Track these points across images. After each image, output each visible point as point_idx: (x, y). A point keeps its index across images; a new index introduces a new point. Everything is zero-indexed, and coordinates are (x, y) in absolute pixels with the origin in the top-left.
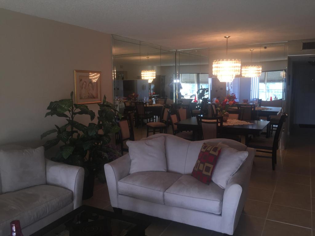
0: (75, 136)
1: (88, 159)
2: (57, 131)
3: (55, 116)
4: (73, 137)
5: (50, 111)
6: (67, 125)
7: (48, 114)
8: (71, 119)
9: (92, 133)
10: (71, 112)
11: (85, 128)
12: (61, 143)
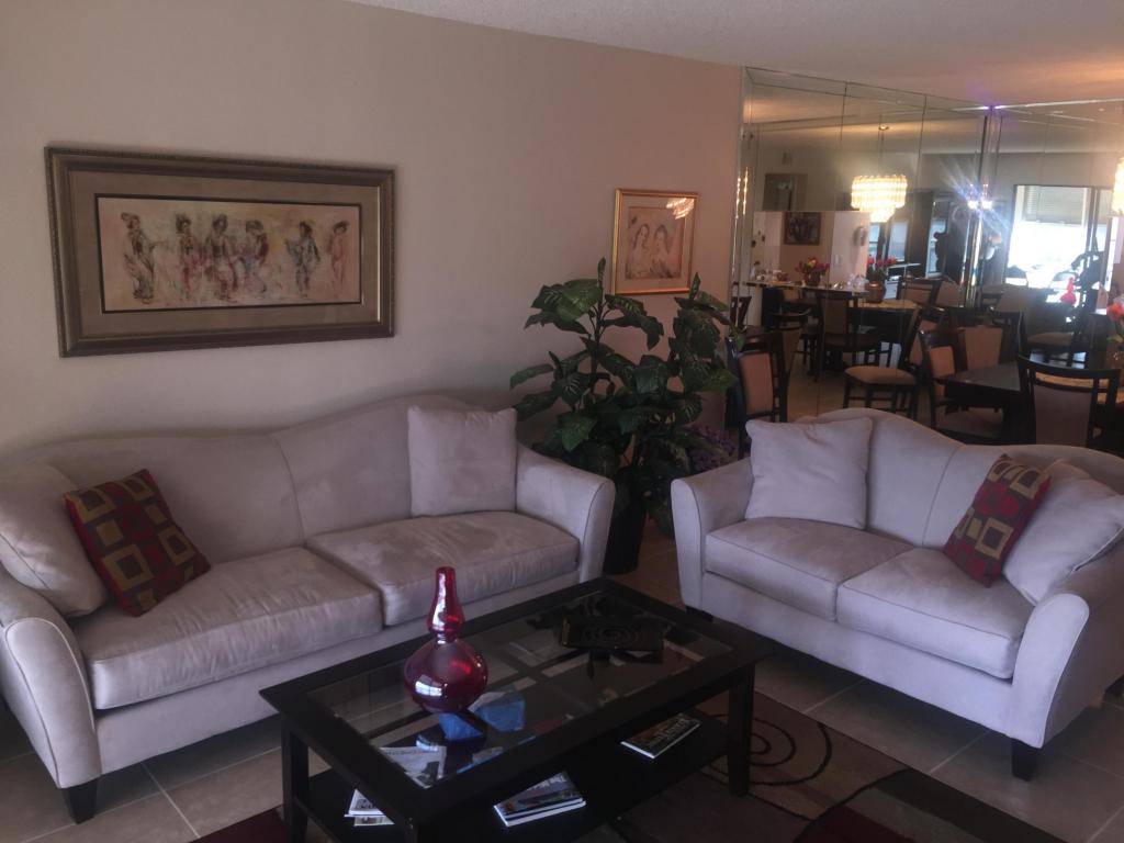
0: (601, 387)
1: (630, 461)
2: (552, 369)
3: (551, 326)
4: (596, 391)
5: (538, 311)
6: (581, 353)
7: (532, 320)
8: (593, 338)
9: (647, 387)
10: (595, 319)
11: (630, 368)
12: (561, 406)
